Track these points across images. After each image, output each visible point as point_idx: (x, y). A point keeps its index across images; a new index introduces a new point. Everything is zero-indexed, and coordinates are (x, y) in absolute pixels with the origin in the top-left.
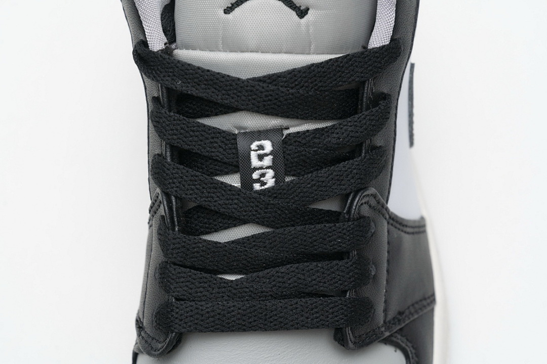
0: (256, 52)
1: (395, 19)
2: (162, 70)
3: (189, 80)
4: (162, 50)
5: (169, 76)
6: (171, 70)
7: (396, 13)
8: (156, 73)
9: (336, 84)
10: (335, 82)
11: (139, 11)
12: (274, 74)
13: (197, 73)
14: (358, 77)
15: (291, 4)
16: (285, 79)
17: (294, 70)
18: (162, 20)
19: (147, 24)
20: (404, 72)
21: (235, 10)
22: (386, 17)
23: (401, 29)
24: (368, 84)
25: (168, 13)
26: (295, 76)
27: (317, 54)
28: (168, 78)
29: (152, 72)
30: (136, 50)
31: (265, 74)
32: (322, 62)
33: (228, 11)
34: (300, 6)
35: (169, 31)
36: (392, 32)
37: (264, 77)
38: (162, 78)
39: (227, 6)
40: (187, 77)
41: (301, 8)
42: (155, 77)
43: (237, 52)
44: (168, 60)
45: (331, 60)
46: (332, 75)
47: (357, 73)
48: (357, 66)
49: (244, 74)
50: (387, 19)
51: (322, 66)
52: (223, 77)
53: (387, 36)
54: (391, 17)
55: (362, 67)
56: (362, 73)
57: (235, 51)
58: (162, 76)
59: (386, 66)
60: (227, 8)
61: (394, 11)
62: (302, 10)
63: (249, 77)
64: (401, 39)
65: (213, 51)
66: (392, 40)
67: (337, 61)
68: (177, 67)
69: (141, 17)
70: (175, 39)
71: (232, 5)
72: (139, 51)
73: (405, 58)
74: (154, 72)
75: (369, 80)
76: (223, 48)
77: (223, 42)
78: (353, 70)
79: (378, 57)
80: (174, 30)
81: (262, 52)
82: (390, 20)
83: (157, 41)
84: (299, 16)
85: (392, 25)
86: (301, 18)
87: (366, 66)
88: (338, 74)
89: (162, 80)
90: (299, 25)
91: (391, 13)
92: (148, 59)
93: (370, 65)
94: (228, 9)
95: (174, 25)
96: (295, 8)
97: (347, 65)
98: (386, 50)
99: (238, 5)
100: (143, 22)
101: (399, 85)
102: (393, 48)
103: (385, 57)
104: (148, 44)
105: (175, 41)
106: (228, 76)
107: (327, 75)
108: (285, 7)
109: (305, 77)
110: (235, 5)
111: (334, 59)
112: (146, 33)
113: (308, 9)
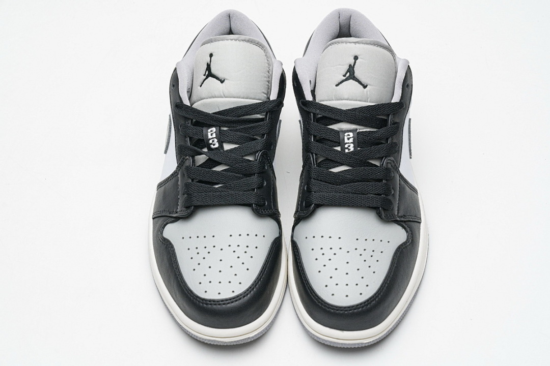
0: (347, 100)
2: (311, 107)
3: (322, 110)
5: (314, 109)
6: (315, 106)
10: (378, 113)
13: (325, 107)
15: (361, 83)
23: (404, 99)
24: (391, 116)
26: (362, 109)
34: (364, 84)
37: (351, 109)
39: (336, 84)
43: (340, 100)
44: (314, 103)
47: (386, 111)
50: (398, 93)
51: (373, 106)
53: (398, 99)
59: (398, 110)
62: (365, 86)
64: (404, 102)
65: (331, 101)
66: (401, 100)
67: (378, 105)
68: (318, 105)
70: (316, 97)
71: (339, 83)
77: (334, 97)
79: (394, 106)
85: (400, 96)
86: (364, 89)
87: (389, 108)
96: (362, 85)
98: (398, 104)
99: (341, 84)
102: (401, 103)
107: (374, 110)
108: (359, 84)
109: (366, 110)
113: (367, 86)
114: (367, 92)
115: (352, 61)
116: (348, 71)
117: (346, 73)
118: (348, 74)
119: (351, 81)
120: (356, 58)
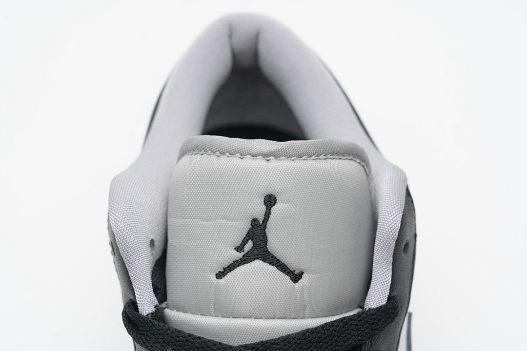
0: (249, 318)
1: (392, 277)
2: (151, 336)
3: (179, 347)
4: (152, 313)
5: (158, 343)
6: (161, 337)
7: (392, 271)
8: (145, 338)
9: (332, 348)
10: (331, 347)
11: (129, 272)
12: (268, 341)
13: (187, 341)
14: (355, 340)
15: (284, 268)
16: (279, 346)
17: (288, 337)
18: (152, 279)
19: (137, 286)
20: (402, 328)
21: (227, 275)
22: (382, 276)
23: (397, 286)
24: (365, 346)
25: (159, 270)
26: (290, 343)
27: (312, 318)
28: (157, 344)
29: (141, 337)
30: (125, 311)
31: (259, 341)
32: (318, 327)
33: (220, 275)
34: (295, 271)
35: (160, 289)
36: (388, 292)
37: (258, 344)
38: (152, 344)
39: (219, 271)
40: (177, 344)
41: (295, 273)
42: (144, 342)
43: (229, 317)
44: (157, 326)
45: (326, 324)
46: (327, 340)
47: (354, 337)
48: (353, 330)
49: (236, 340)
50: (383, 278)
51: (317, 331)
52: (215, 345)
53: (384, 296)
54: (387, 276)
55: (358, 330)
56: (358, 336)
57: (228, 317)
58: (151, 342)
59: (384, 327)
60: (219, 272)
61: (391, 269)
62: (296, 275)
63: (242, 344)
64: (398, 296)
65: (204, 315)
66: (390, 298)
67: (333, 326)
68: (167, 334)
69: (131, 278)
70: (166, 298)
71: (225, 269)
72: (128, 314)
73: (402, 314)
74: (143, 337)
75: (366, 343)
76: (215, 313)
77: (214, 307)
78: (349, 334)
79: (375, 319)
80: (165, 288)
81: (255, 318)
82: (387, 279)
83: (147, 304)
84: (293, 281)
85: (388, 284)
86: (295, 283)
87: (363, 329)
88: (334, 339)
89: (151, 346)
90: (293, 288)
91: (388, 272)
92: (138, 323)
93: (367, 328)
94: (220, 274)
95: (165, 283)
96: (288, 273)
97: (343, 329)
98: (383, 312)
99: (230, 271)
100: (133, 284)
101: (396, 342)
102: (390, 309)
103: (382, 318)
104: (137, 306)
105: (166, 299)
106: (220, 343)
107: (322, 340)
108: (279, 271)
109: (300, 344)
110: (228, 271)
111: (330, 323)
112: (136, 295)
113: (302, 273)
114: (302, 290)
115: (259, 210)
116: (249, 236)
117: (245, 242)
118: (249, 246)
119: (258, 264)
120: (270, 201)
